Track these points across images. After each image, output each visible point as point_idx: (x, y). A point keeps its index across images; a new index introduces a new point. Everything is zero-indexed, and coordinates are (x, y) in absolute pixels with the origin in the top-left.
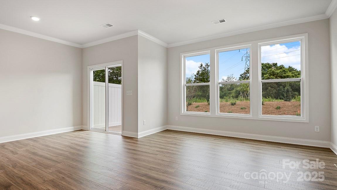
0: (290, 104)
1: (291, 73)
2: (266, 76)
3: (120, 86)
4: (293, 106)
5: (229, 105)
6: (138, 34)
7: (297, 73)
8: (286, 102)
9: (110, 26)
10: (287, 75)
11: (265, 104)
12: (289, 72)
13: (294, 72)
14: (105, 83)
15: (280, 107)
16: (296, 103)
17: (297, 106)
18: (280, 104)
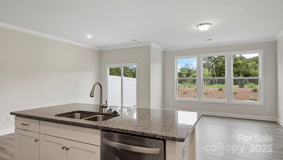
0: (243, 90)
1: (241, 61)
2: (220, 64)
3: (135, 79)
4: (246, 92)
5: (194, 91)
6: (151, 45)
7: (247, 61)
8: (240, 88)
9: (135, 40)
10: (238, 63)
11: (224, 90)
12: (239, 60)
13: (244, 60)
14: (121, 77)
15: (236, 93)
16: (249, 89)
17: (250, 91)
18: (236, 90)
